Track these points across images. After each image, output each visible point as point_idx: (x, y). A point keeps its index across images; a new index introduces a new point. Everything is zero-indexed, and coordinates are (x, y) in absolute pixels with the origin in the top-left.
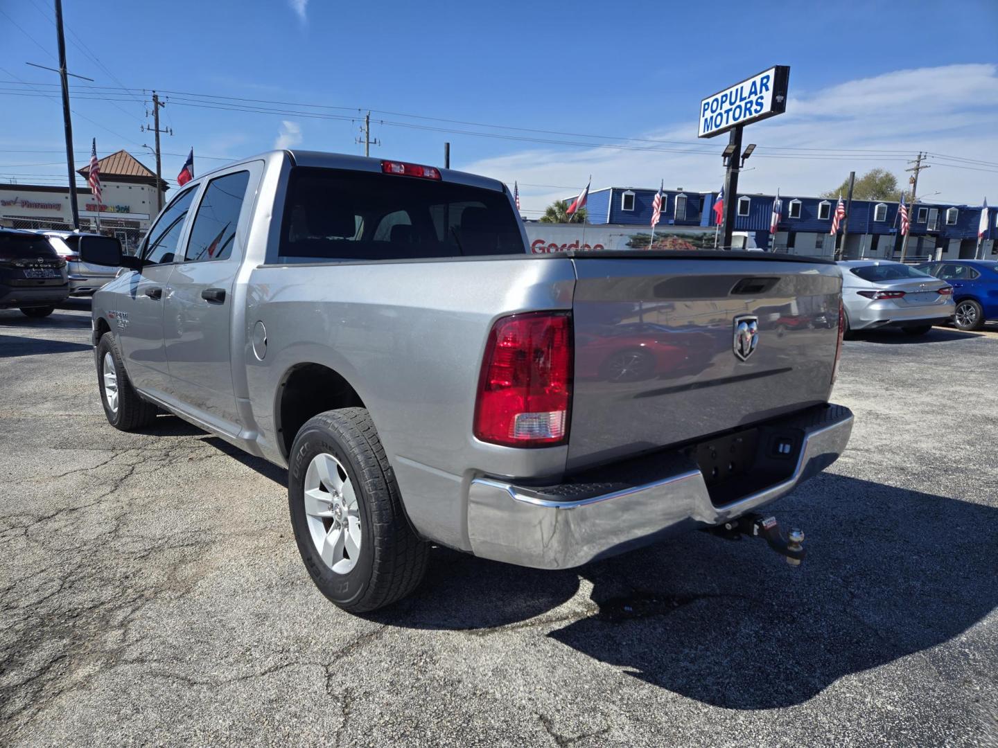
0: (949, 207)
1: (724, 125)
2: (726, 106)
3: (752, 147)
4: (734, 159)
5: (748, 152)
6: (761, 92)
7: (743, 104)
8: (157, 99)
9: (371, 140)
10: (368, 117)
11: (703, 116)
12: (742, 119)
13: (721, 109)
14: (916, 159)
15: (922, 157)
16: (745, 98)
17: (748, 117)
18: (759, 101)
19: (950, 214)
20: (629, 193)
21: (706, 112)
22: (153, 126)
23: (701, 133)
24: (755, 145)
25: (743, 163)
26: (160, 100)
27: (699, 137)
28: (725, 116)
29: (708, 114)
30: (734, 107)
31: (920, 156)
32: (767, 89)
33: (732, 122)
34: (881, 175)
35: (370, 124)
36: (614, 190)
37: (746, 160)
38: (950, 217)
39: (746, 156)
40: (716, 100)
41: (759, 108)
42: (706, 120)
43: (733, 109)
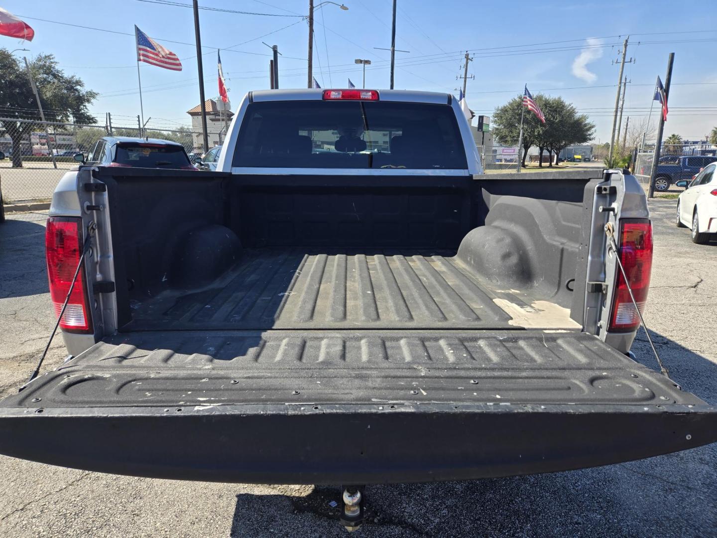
8: (468, 56)
9: (627, 59)
10: (627, 41)
22: (463, 76)
26: (470, 57)
35: (628, 47)
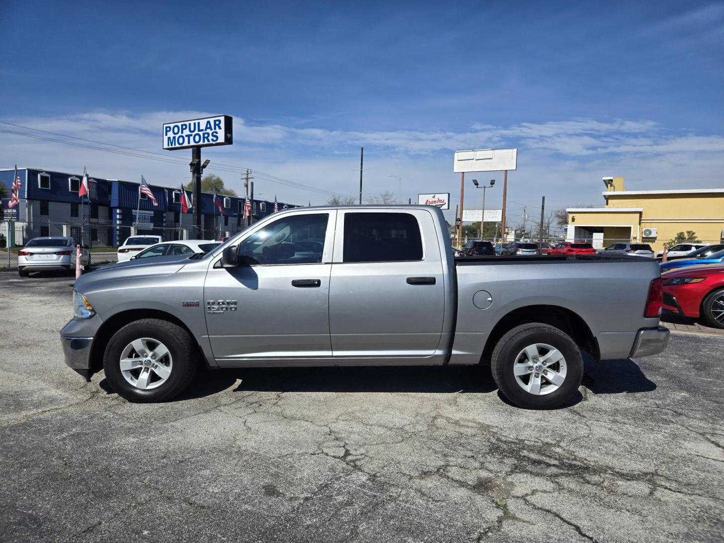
0: (261, 202)
1: (186, 144)
2: (187, 132)
3: (207, 162)
4: (197, 168)
5: (205, 164)
6: (215, 129)
7: (201, 133)
11: (166, 135)
12: (201, 143)
13: (182, 133)
14: (246, 172)
15: (249, 172)
16: (202, 130)
17: (206, 142)
18: (215, 134)
19: (262, 206)
20: (44, 174)
21: (168, 133)
23: (166, 146)
24: (209, 161)
25: (202, 171)
27: (164, 149)
28: (186, 139)
29: (170, 134)
30: (193, 134)
31: (248, 171)
32: (220, 128)
33: (192, 143)
34: (214, 178)
36: (29, 171)
37: (204, 169)
38: (262, 208)
39: (204, 166)
40: (178, 126)
41: (215, 139)
42: (169, 138)
43: (193, 135)
